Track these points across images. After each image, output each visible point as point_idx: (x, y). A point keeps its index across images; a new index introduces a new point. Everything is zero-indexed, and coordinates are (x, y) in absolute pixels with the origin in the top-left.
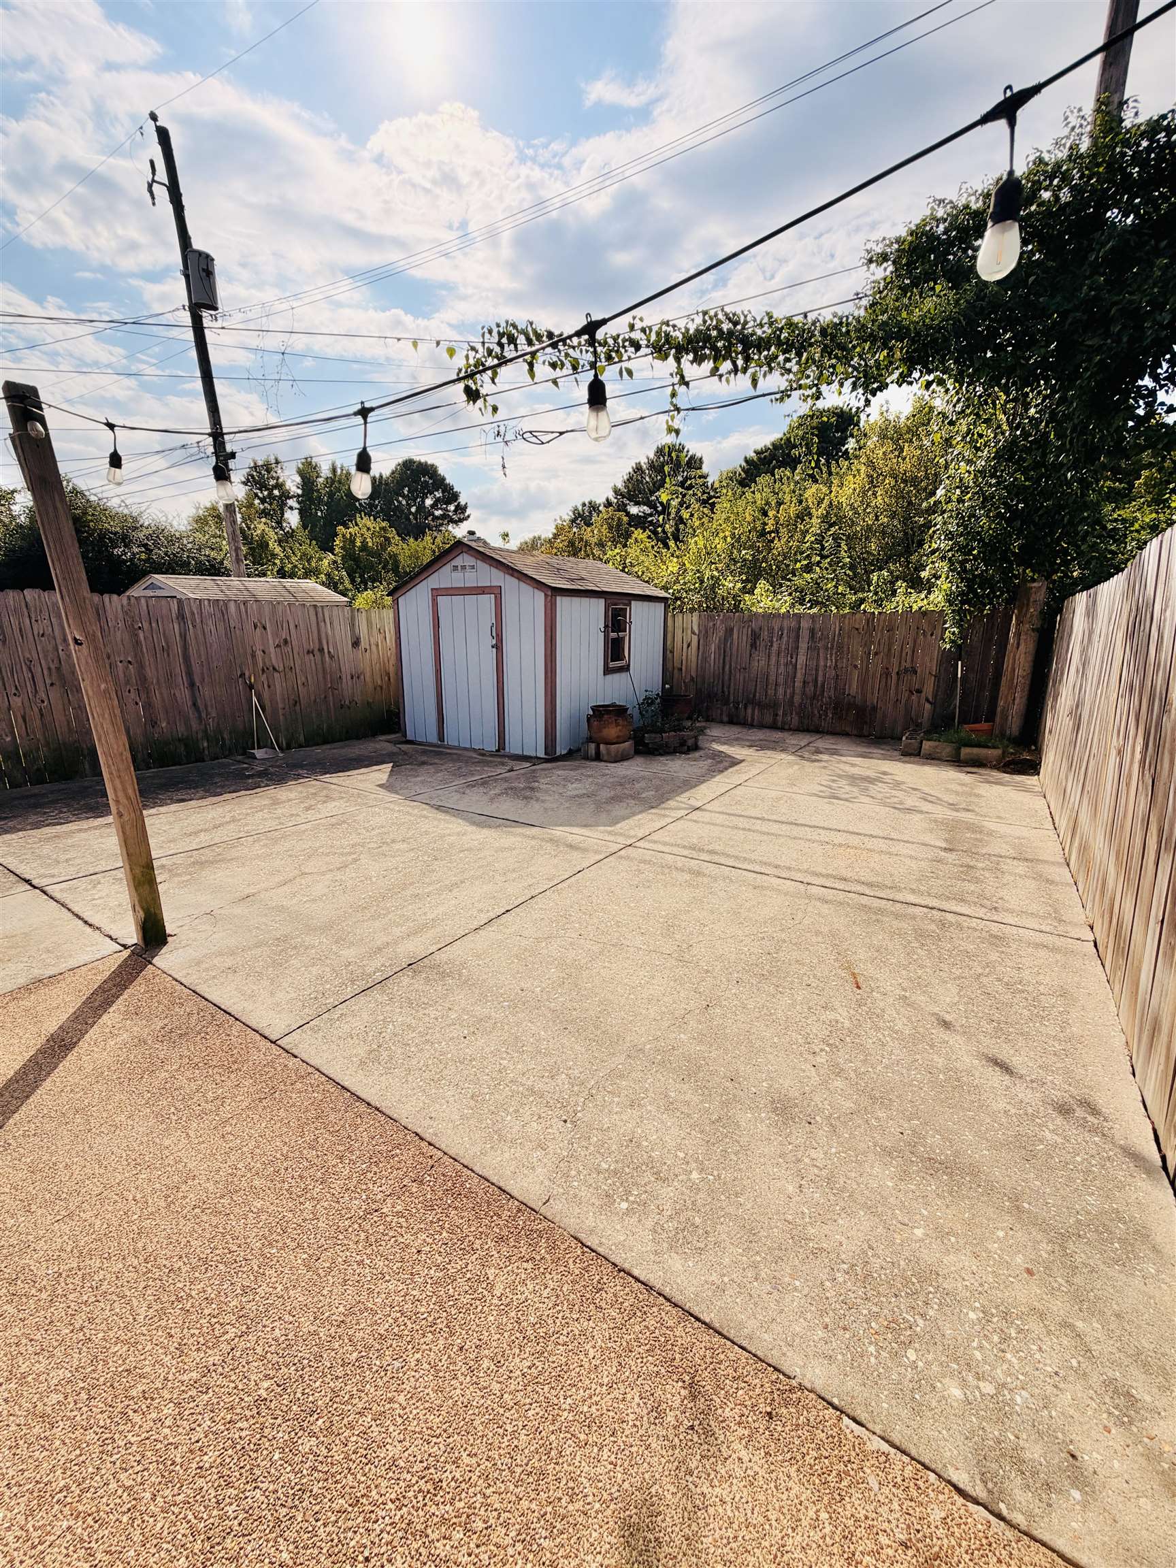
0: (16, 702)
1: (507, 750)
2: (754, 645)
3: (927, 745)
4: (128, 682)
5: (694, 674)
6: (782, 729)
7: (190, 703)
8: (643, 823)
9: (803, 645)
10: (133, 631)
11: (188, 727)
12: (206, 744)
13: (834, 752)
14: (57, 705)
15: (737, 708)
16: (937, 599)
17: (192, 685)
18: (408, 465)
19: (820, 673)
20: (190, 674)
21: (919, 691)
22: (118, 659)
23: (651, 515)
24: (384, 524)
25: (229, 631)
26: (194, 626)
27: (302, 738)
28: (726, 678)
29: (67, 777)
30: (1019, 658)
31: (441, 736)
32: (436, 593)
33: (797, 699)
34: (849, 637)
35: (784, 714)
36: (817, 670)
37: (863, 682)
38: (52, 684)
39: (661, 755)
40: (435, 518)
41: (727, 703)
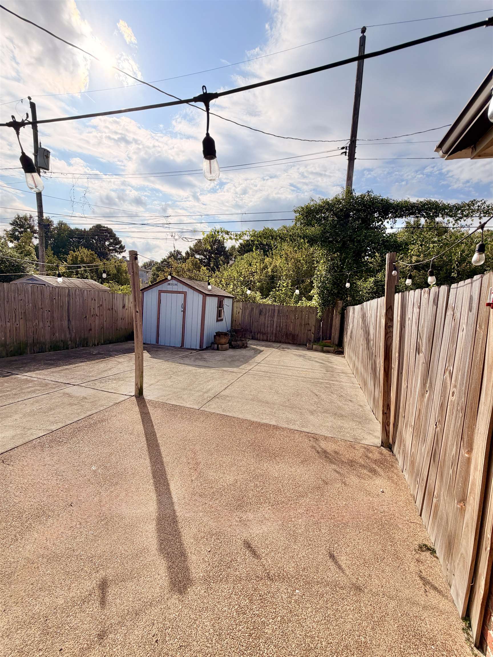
0: (8, 324)
1: (185, 346)
2: (260, 314)
3: (314, 346)
4: (48, 318)
5: (240, 322)
6: (270, 341)
7: (67, 327)
8: (246, 367)
9: (276, 314)
10: (52, 300)
11: (65, 336)
12: (70, 343)
13: (289, 349)
14: (22, 327)
15: (255, 334)
16: (314, 303)
17: (69, 320)
18: (98, 227)
19: (281, 324)
20: (69, 316)
21: (310, 330)
22: (45, 309)
23: (204, 259)
24: (92, 252)
25: (84, 300)
26: (72, 299)
27: (103, 342)
28: (251, 324)
29: (21, 354)
30: (336, 321)
31: (157, 341)
32: (160, 292)
33: (274, 332)
34: (290, 313)
35: (270, 336)
36: (280, 323)
37: (294, 329)
38: (21, 318)
39: (237, 349)
40: (110, 250)
41: (251, 332)
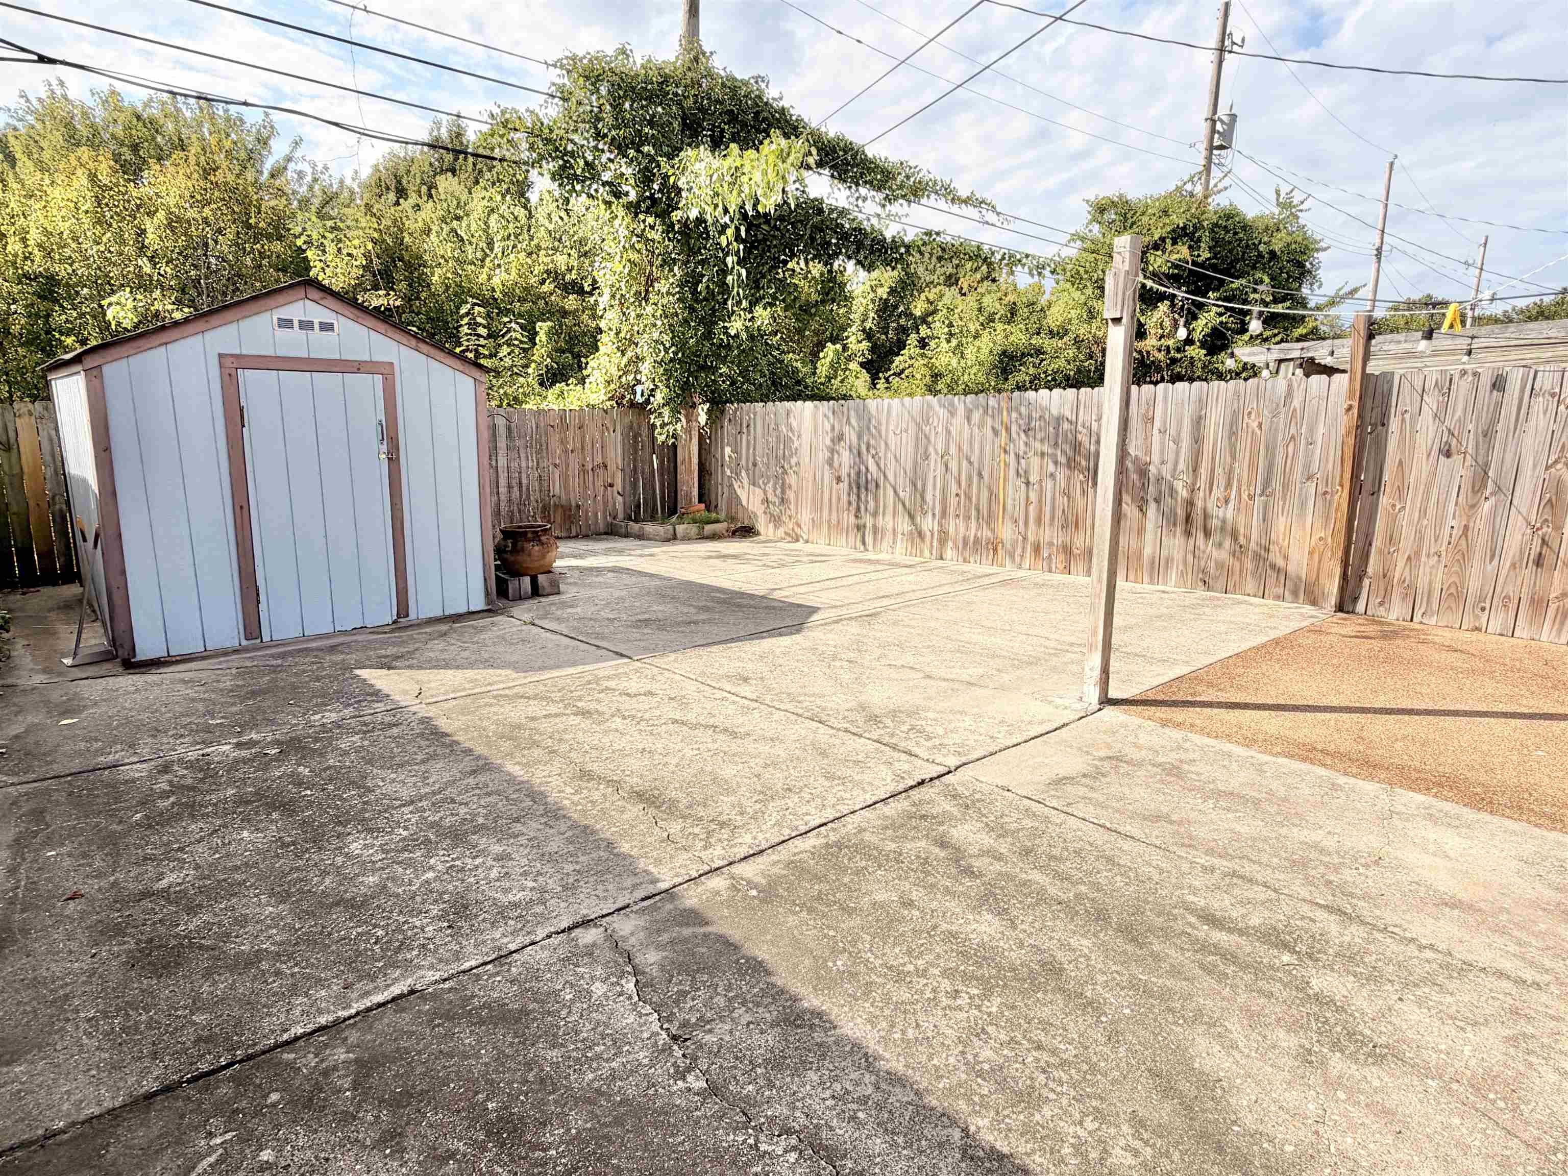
1: (413, 616)
21: (611, 486)
34: (546, 434)
36: (520, 472)
